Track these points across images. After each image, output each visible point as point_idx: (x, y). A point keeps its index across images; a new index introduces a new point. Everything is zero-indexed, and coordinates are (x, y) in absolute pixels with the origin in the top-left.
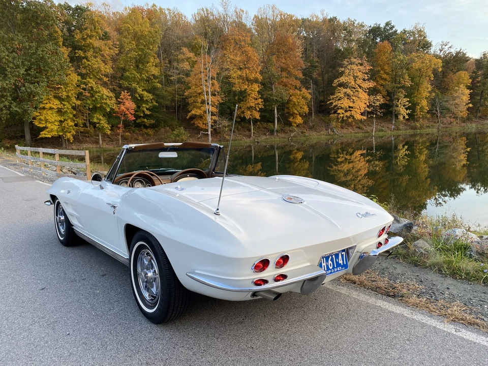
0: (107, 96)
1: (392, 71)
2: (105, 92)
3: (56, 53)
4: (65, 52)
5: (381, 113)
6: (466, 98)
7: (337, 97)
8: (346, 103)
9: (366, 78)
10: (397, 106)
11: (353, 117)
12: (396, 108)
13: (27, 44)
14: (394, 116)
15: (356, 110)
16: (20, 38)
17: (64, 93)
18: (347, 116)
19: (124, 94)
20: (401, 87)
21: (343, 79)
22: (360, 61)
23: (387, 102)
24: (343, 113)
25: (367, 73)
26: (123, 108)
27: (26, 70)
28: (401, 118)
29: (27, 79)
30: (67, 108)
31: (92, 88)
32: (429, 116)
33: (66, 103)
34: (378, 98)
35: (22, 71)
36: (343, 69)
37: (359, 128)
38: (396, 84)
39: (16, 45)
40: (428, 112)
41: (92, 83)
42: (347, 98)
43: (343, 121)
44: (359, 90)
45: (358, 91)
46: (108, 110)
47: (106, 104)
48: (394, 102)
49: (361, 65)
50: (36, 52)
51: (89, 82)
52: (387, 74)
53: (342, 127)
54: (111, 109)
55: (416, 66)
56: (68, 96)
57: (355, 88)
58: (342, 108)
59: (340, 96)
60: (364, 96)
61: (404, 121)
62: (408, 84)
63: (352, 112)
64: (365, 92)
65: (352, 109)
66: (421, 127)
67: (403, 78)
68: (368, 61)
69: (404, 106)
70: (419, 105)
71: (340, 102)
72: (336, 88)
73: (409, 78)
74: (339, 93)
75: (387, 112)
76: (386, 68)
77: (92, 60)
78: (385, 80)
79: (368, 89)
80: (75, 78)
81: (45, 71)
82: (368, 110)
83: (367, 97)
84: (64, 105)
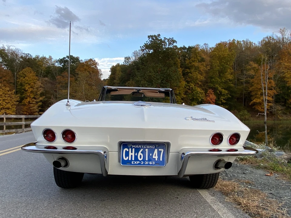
0: (200, 92)
2: (199, 90)
3: (176, 71)
4: (180, 70)
13: (163, 68)
16: (161, 66)
17: (178, 92)
19: (210, 91)
26: (208, 99)
27: (162, 81)
29: (161, 85)
30: (179, 99)
31: (192, 88)
33: (178, 96)
35: (160, 81)
39: (158, 69)
41: (192, 85)
46: (200, 100)
47: (199, 96)
50: (167, 72)
51: (191, 85)
54: (202, 99)
56: (180, 93)
77: (194, 73)
80: (184, 83)
81: (170, 80)
84: (177, 97)
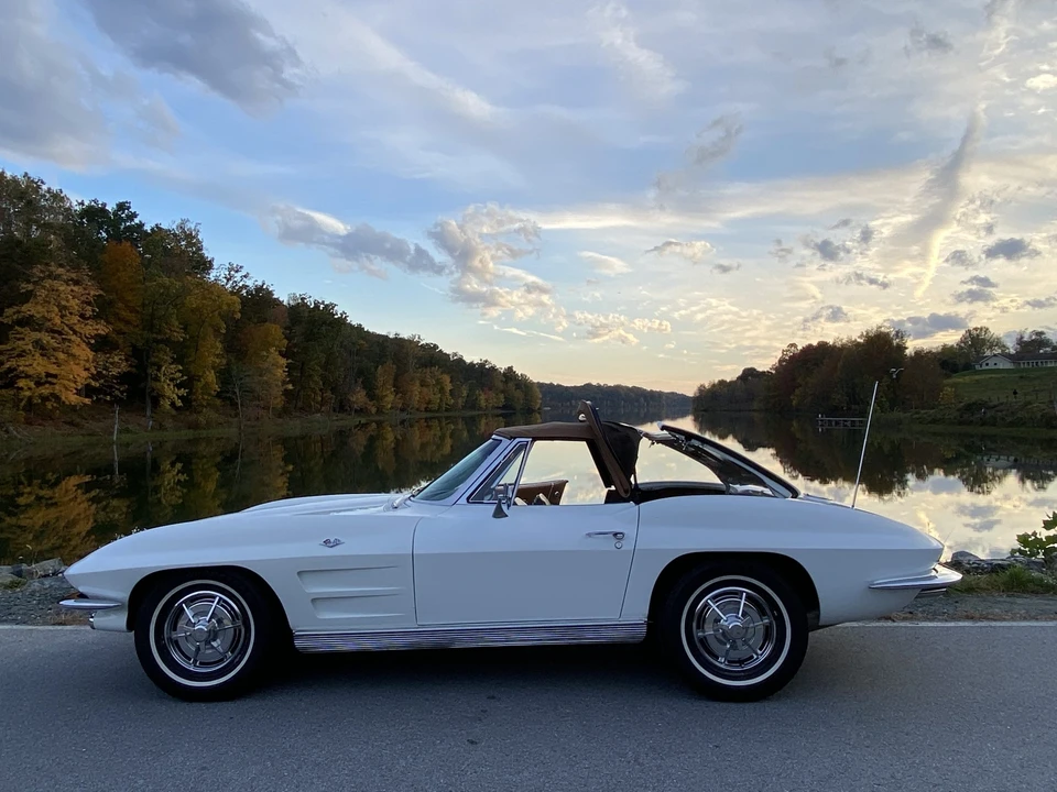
1: (143, 305)
5: (122, 392)
6: (280, 373)
7: (14, 349)
8: (39, 366)
9: (89, 313)
10: (157, 379)
11: (57, 398)
12: (154, 384)
14: (148, 401)
15: (66, 382)
18: (41, 396)
20: (162, 341)
21: (29, 309)
22: (74, 276)
23: (134, 370)
24: (30, 389)
25: (89, 303)
28: (166, 404)
32: (218, 402)
34: (116, 359)
36: (30, 287)
37: (71, 424)
38: (152, 333)
40: (219, 395)
42: (42, 355)
43: (30, 405)
44: (73, 338)
45: (70, 341)
48: (150, 371)
49: (77, 283)
52: (133, 310)
53: (29, 422)
55: (192, 301)
57: (60, 333)
58: (28, 376)
59: (25, 347)
60: (85, 353)
61: (174, 412)
62: (179, 336)
63: (57, 387)
64: (88, 344)
65: (55, 381)
66: (208, 425)
67: (166, 324)
68: (91, 278)
69: (172, 380)
70: (199, 381)
71: (22, 362)
72: (11, 327)
73: (180, 324)
74: (19, 339)
75: (135, 391)
76: (130, 298)
78: (128, 322)
79: (92, 337)
82: (93, 383)
83: (91, 355)
